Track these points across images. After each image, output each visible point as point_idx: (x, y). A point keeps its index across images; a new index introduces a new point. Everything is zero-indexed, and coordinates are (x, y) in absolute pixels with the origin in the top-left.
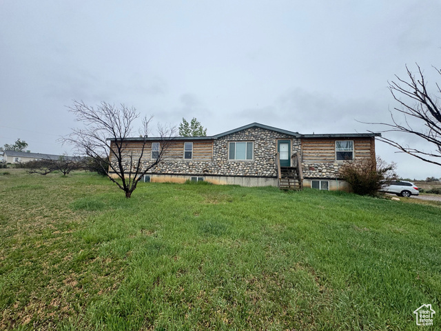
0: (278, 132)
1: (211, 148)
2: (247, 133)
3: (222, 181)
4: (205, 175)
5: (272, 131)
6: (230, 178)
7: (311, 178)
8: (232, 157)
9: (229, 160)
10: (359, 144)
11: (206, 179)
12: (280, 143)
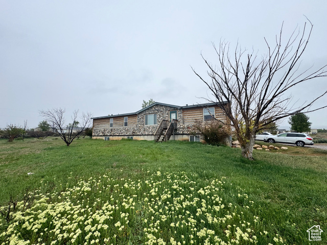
0: (169, 107)
1: (136, 119)
2: (153, 109)
3: (142, 138)
4: (133, 135)
5: (166, 106)
6: (145, 136)
7: (189, 134)
8: (146, 124)
9: (145, 126)
10: (218, 109)
11: (134, 138)
12: (171, 113)
